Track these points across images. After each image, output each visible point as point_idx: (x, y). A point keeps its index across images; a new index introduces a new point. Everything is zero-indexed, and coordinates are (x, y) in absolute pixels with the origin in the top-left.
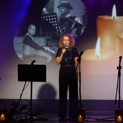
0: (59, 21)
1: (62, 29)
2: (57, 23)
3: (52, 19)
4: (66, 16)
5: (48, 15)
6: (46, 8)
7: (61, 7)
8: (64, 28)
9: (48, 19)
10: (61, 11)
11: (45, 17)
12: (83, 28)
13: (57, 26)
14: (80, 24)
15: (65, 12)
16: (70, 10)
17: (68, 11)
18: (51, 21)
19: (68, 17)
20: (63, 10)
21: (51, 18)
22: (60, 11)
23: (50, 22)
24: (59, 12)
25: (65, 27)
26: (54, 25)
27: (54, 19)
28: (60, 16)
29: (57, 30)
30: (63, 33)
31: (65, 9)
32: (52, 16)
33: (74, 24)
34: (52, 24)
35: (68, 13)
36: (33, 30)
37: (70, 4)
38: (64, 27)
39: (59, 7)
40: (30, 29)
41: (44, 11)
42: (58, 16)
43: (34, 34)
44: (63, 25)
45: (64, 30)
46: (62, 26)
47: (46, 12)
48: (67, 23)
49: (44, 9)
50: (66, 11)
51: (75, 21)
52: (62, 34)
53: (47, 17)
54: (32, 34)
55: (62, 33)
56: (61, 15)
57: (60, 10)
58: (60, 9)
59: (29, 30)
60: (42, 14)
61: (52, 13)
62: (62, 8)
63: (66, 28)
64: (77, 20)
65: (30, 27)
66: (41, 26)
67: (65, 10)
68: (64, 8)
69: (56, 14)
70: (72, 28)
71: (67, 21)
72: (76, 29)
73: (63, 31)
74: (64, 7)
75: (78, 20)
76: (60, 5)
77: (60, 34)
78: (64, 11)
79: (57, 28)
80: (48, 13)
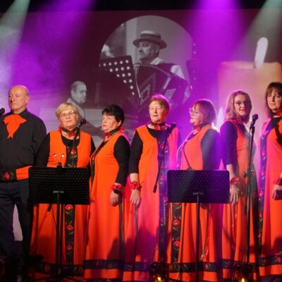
0: (136, 72)
1: (144, 91)
2: (132, 77)
3: (122, 69)
4: (152, 63)
5: (112, 60)
6: (109, 45)
7: (141, 44)
8: (148, 88)
9: (114, 70)
10: (141, 51)
11: (107, 64)
12: (187, 89)
13: (133, 84)
14: (182, 79)
15: (150, 54)
16: (160, 48)
17: (156, 52)
18: (120, 72)
19: (157, 64)
20: (146, 49)
21: (119, 66)
22: (138, 52)
23: (118, 76)
24: (136, 54)
25: (149, 86)
26: (125, 81)
27: (125, 68)
28: (140, 61)
29: (133, 94)
30: (146, 99)
31: (149, 47)
32: (121, 62)
33: (169, 80)
34: (121, 79)
35: (156, 55)
36: (82, 92)
37: (160, 37)
38: (147, 86)
39: (136, 43)
40: (75, 91)
41: (104, 52)
42: (134, 63)
43: (84, 101)
44: (146, 81)
45: (148, 93)
46: (144, 84)
47: (108, 54)
48: (153, 76)
49: (105, 48)
50: (153, 51)
51: (171, 73)
52: (142, 101)
53: (110, 64)
54: (79, 101)
55: (144, 98)
56: (142, 60)
57: (139, 49)
58: (139, 47)
59: (72, 92)
60: (101, 58)
61: (121, 56)
62: (143, 46)
63: (151, 88)
64: (176, 70)
65: (75, 87)
66: (98, 84)
67: (150, 50)
68: (147, 46)
69: (129, 58)
70: (165, 87)
71: (154, 74)
72: (174, 90)
73: (145, 95)
74: (147, 43)
75: (178, 71)
76: (139, 38)
77: (140, 102)
78: (148, 52)
79: (132, 87)
80: (113, 57)
